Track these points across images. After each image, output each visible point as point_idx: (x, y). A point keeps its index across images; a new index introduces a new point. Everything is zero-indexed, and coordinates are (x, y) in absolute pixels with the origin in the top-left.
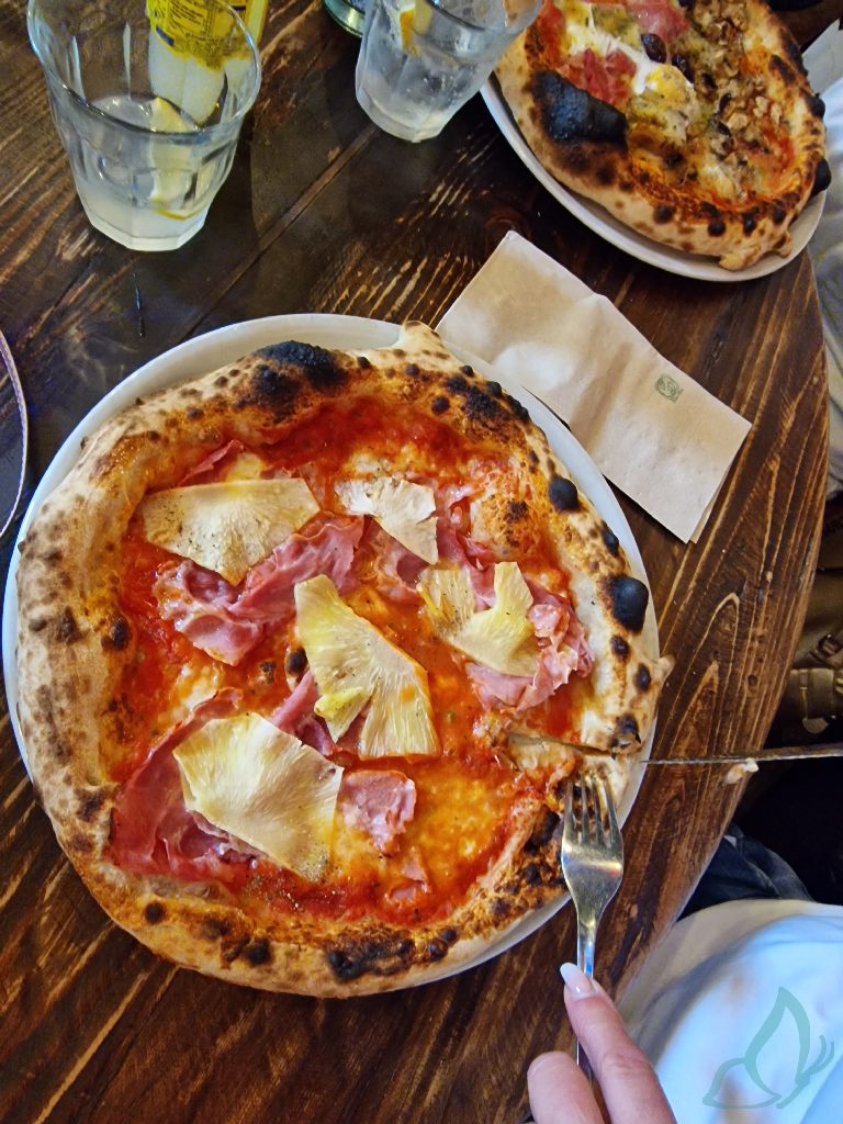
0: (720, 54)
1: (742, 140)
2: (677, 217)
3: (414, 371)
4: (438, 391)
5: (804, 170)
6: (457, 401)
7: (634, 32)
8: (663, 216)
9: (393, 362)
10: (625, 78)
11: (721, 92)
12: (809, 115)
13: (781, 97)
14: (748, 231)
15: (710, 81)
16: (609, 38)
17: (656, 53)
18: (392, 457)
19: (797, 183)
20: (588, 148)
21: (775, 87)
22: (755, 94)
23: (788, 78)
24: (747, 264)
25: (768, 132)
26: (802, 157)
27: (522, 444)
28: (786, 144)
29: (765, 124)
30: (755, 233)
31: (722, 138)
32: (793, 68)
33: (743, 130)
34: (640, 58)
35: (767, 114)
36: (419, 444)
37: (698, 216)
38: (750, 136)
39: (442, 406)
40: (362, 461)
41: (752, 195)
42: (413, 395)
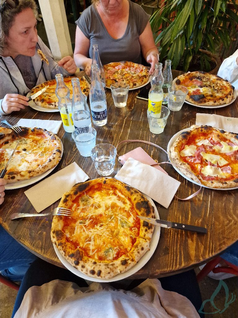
0: (209, 83)
1: (219, 89)
2: (217, 101)
3: (197, 128)
4: (200, 129)
5: (230, 88)
6: (203, 129)
7: (197, 86)
8: (215, 102)
9: (194, 129)
10: (199, 91)
11: (212, 86)
12: (226, 82)
13: (221, 82)
14: (227, 98)
15: (210, 86)
16: (195, 89)
17: (201, 87)
18: (200, 139)
19: (230, 90)
20: (201, 100)
21: (219, 82)
22: (217, 84)
23: (220, 80)
24: (230, 102)
25: (222, 87)
26: (229, 87)
27: (213, 129)
28: (225, 87)
29: (221, 86)
30: (228, 98)
31: (216, 91)
32: (220, 79)
33: (218, 88)
34: (200, 88)
35: (220, 85)
36: (202, 136)
37: (219, 100)
38: (220, 89)
39: (202, 130)
40: (197, 141)
41: (225, 94)
42: (198, 131)
